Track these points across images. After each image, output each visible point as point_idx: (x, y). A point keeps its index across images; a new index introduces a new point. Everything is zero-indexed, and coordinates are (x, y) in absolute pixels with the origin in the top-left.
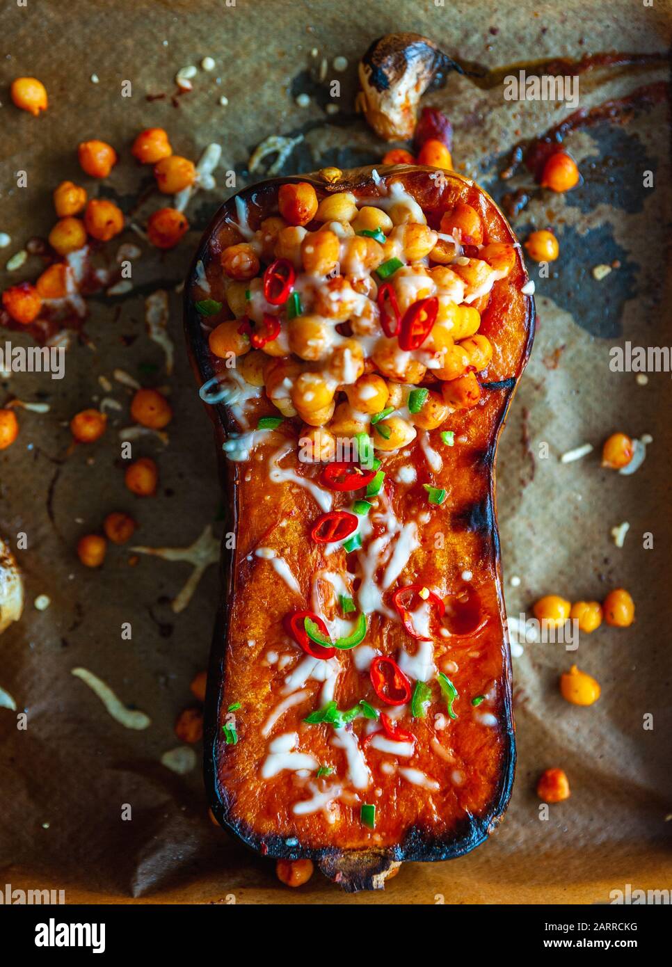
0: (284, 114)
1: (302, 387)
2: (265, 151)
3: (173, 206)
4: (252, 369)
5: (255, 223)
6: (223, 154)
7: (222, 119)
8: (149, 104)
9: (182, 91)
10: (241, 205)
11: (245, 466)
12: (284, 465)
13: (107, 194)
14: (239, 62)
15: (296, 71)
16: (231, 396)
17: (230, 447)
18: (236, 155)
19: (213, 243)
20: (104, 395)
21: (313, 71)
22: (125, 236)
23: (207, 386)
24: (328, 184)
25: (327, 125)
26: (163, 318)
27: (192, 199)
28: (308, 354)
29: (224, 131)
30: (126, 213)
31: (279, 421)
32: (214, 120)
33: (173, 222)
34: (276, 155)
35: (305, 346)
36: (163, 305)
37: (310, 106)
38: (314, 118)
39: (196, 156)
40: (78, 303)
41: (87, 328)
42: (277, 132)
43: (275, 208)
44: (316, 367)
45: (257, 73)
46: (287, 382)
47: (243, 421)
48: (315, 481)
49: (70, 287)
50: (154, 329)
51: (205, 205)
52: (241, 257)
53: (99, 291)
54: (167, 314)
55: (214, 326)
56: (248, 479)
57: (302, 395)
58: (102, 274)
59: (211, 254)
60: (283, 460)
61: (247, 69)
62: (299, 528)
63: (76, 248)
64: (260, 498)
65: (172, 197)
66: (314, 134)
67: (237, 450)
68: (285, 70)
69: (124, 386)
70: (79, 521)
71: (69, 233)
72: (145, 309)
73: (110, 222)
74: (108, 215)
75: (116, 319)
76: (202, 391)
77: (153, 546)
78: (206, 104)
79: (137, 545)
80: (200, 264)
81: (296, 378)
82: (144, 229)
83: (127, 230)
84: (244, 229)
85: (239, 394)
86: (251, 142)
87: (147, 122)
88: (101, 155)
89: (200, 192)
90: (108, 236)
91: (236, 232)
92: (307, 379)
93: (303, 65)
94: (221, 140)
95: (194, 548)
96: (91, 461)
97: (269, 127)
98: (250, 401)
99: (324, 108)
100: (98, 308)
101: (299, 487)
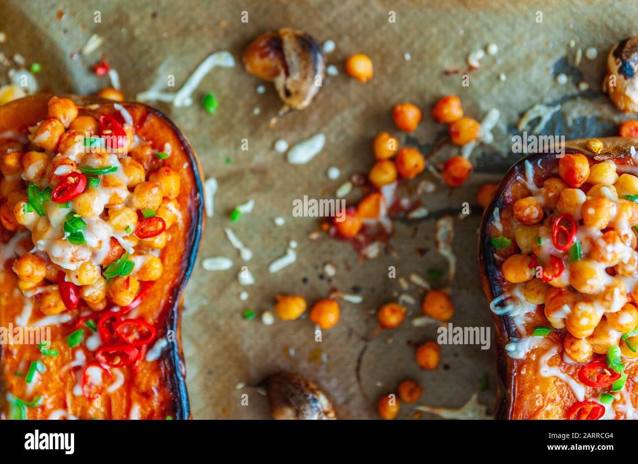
0: (547, 88)
1: (579, 314)
2: (531, 116)
3: (460, 154)
4: (534, 292)
5: (540, 182)
6: (500, 117)
7: (500, 91)
8: (446, 78)
9: (471, 68)
10: (529, 166)
11: (522, 364)
12: (551, 364)
13: (411, 142)
14: (515, 48)
15: (558, 57)
16: (514, 310)
17: (511, 348)
18: (510, 117)
19: (507, 194)
20: (401, 292)
21: (570, 58)
22: (424, 175)
23: (497, 301)
24: (595, 154)
25: (579, 99)
26: (449, 237)
27: (474, 150)
28: (586, 289)
29: (501, 100)
30: (426, 157)
31: (549, 331)
32: (495, 91)
33: (464, 169)
34: (539, 119)
35: (584, 283)
36: (449, 227)
37: (567, 83)
38: (569, 93)
39: (479, 117)
40: (387, 223)
41: (393, 242)
42: (541, 102)
43: (555, 171)
44: (588, 299)
45: (528, 57)
46: (567, 309)
47: (522, 330)
48: (572, 376)
49: (383, 211)
50: (442, 245)
51: (484, 155)
52: (531, 208)
53: (402, 214)
54: (452, 235)
55: (506, 257)
56: (523, 372)
57: (578, 319)
58: (405, 202)
59: (505, 202)
60: (551, 360)
61: (521, 54)
62: (560, 411)
63: (389, 183)
64: (531, 388)
65: (460, 147)
66: (568, 105)
67: (517, 350)
68: (549, 56)
69: (418, 287)
70: (379, 384)
71: (386, 173)
72: (436, 230)
73: (416, 166)
74: (414, 160)
75: (413, 236)
76: (492, 305)
77: (433, 406)
78: (489, 79)
79: (421, 404)
80: (497, 210)
81: (574, 305)
82: (439, 171)
83: (426, 170)
84: (531, 185)
85: (520, 309)
86: (521, 108)
87: (444, 91)
88: (411, 115)
89: (481, 144)
90: (412, 175)
91: (524, 186)
92: (583, 307)
93: (562, 53)
94: (499, 106)
95: (463, 410)
96: (390, 341)
97: (535, 98)
98: (528, 314)
99: (577, 85)
100: (401, 227)
101: (561, 381)
